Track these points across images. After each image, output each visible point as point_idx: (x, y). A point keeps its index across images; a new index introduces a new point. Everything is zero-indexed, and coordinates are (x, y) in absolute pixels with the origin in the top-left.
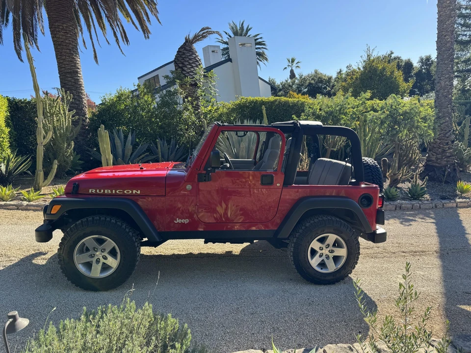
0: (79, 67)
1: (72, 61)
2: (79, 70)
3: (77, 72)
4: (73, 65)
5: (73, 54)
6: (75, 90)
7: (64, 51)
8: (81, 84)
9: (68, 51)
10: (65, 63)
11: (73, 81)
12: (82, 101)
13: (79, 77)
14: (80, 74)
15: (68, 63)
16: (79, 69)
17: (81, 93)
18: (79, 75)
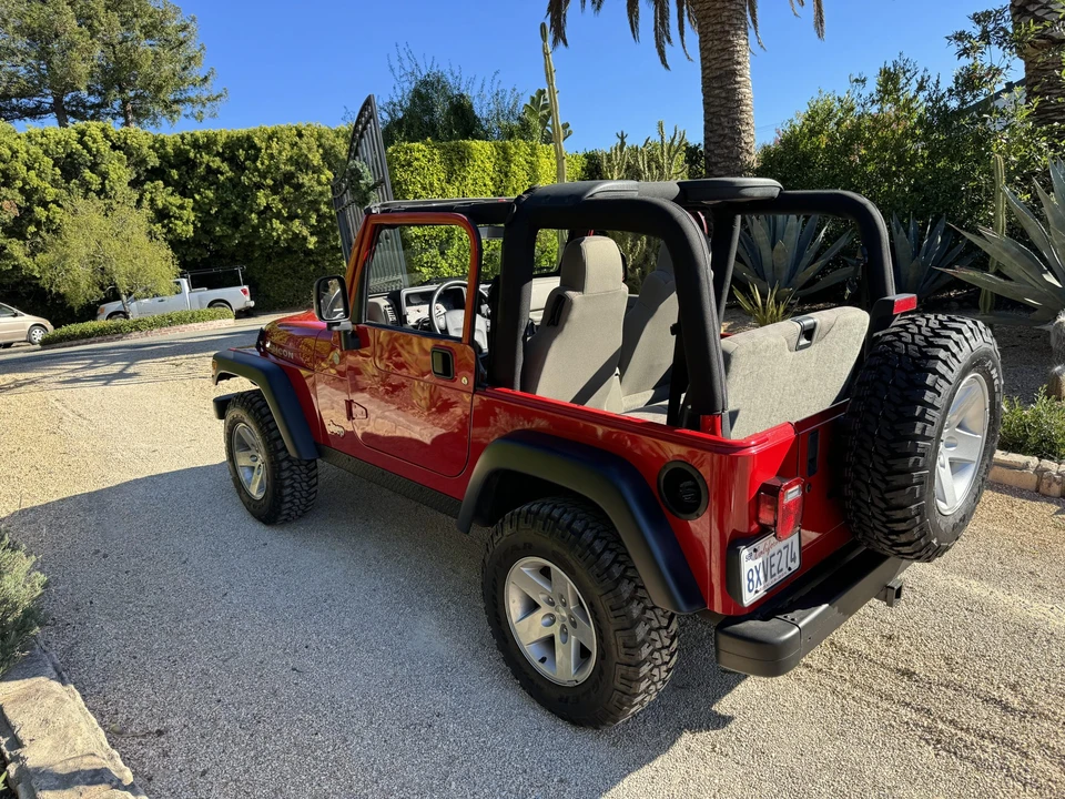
0: (740, 60)
1: (723, 50)
2: (739, 67)
3: (734, 73)
4: (726, 57)
5: (728, 32)
6: (726, 116)
7: (710, 29)
8: (741, 100)
9: (719, 26)
10: (711, 57)
11: (724, 95)
12: (741, 139)
13: (738, 83)
14: (741, 76)
15: (716, 55)
16: (739, 63)
17: (739, 120)
18: (739, 79)
